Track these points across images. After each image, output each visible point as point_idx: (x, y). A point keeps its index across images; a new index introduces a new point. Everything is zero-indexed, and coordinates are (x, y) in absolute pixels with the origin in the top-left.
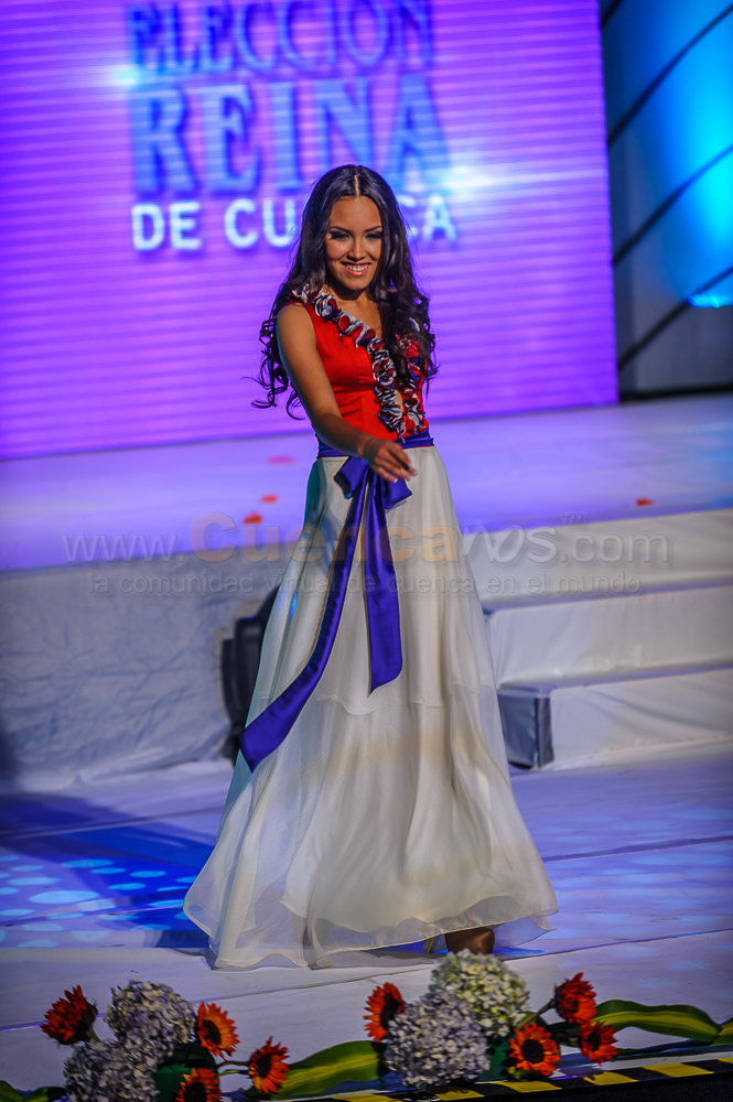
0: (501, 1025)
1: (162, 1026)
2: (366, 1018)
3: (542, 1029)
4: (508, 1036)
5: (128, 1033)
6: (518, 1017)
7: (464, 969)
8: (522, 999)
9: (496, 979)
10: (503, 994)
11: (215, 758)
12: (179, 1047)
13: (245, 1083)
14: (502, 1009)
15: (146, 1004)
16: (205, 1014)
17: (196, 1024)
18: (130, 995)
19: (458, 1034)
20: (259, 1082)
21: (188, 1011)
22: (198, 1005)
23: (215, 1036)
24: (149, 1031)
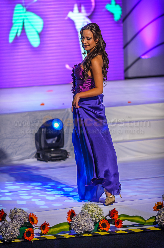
0: (97, 219)
1: (21, 218)
2: (67, 217)
3: (106, 220)
4: (98, 222)
5: (14, 220)
6: (101, 218)
7: (89, 207)
8: (102, 214)
9: (96, 209)
10: (98, 212)
12: (25, 223)
13: (40, 231)
14: (97, 216)
15: (18, 213)
16: (31, 216)
17: (29, 218)
18: (14, 211)
19: (87, 221)
20: (43, 231)
21: (27, 215)
22: (29, 214)
23: (33, 221)
24: (18, 219)
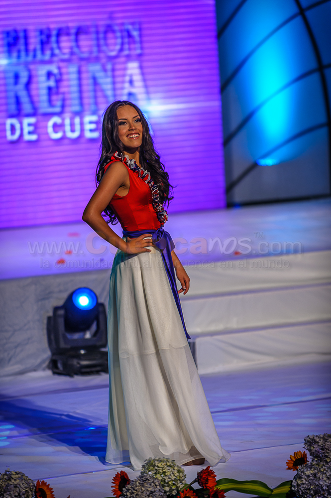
0: (173, 490)
1: (20, 491)
2: (112, 487)
3: (192, 491)
4: (176, 495)
5: (5, 494)
6: (182, 486)
7: (157, 465)
8: (183, 478)
9: (171, 469)
10: (174, 476)
11: (44, 370)
14: (174, 482)
15: (13, 481)
16: (39, 486)
17: (35, 490)
18: (5, 477)
19: (154, 494)
21: (32, 484)
22: (36, 481)
23: (44, 496)
24: (14, 493)
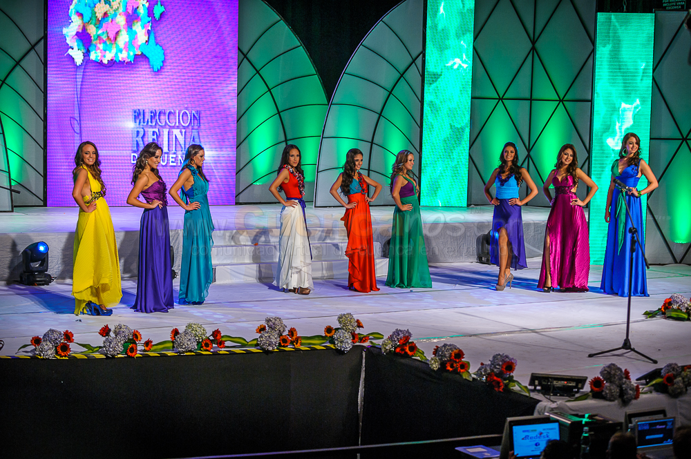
0: (200, 339)
1: (125, 334)
2: (170, 335)
3: (209, 340)
4: (202, 341)
5: (118, 336)
8: (205, 333)
10: (201, 332)
12: (129, 339)
13: (143, 348)
14: (201, 335)
15: (122, 329)
16: (135, 332)
17: (133, 334)
18: (119, 327)
19: (191, 340)
20: (146, 348)
21: (131, 331)
23: (137, 337)
24: (122, 335)
